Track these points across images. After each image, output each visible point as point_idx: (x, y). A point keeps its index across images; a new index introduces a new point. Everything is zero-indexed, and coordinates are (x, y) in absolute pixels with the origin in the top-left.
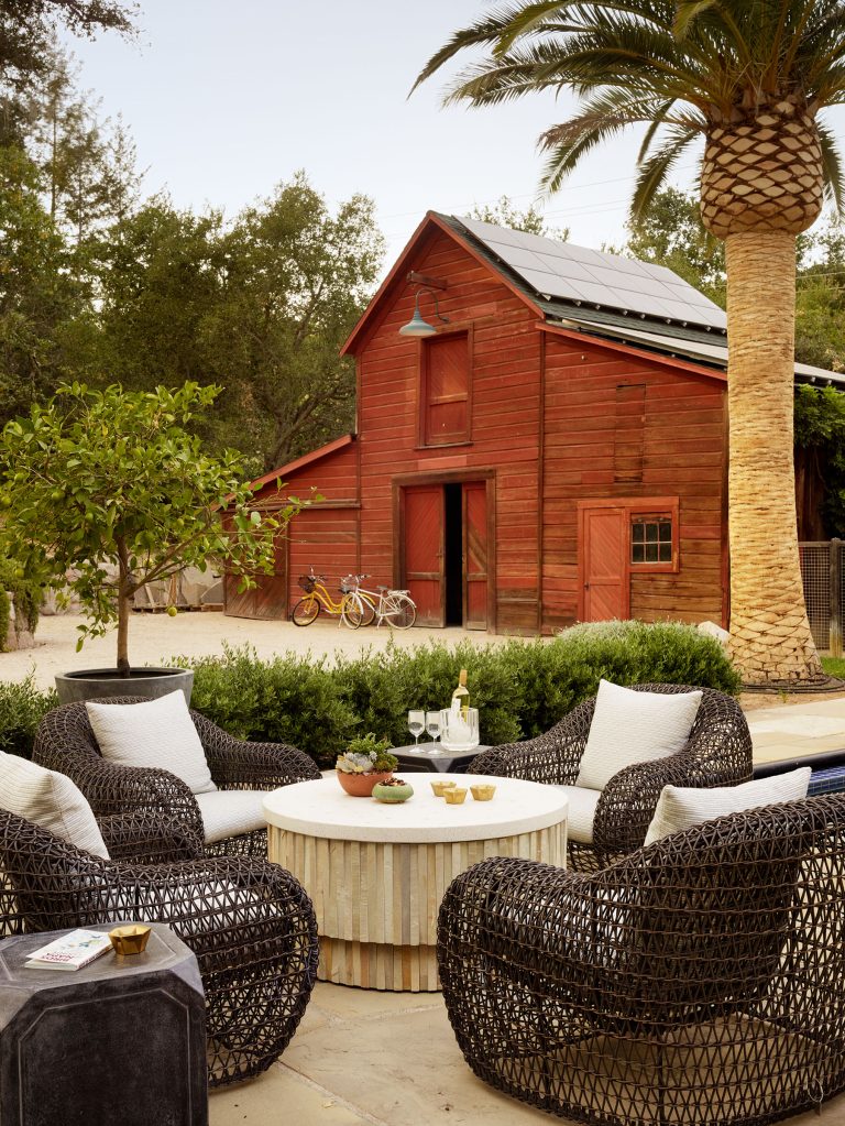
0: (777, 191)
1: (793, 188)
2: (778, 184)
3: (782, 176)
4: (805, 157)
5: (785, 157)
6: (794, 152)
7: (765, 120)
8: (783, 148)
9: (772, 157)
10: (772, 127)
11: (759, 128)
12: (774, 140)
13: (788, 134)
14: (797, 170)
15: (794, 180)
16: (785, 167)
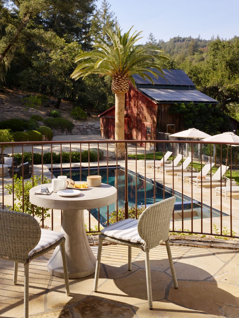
0: (118, 89)
1: (120, 88)
2: (118, 88)
3: (118, 86)
4: (122, 83)
5: (119, 84)
6: (120, 83)
7: (117, 78)
8: (119, 82)
9: (117, 84)
10: (117, 79)
11: (116, 79)
12: (117, 81)
13: (119, 80)
14: (121, 85)
15: (120, 87)
16: (119, 85)
